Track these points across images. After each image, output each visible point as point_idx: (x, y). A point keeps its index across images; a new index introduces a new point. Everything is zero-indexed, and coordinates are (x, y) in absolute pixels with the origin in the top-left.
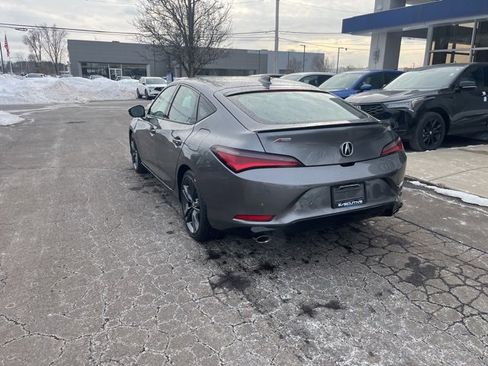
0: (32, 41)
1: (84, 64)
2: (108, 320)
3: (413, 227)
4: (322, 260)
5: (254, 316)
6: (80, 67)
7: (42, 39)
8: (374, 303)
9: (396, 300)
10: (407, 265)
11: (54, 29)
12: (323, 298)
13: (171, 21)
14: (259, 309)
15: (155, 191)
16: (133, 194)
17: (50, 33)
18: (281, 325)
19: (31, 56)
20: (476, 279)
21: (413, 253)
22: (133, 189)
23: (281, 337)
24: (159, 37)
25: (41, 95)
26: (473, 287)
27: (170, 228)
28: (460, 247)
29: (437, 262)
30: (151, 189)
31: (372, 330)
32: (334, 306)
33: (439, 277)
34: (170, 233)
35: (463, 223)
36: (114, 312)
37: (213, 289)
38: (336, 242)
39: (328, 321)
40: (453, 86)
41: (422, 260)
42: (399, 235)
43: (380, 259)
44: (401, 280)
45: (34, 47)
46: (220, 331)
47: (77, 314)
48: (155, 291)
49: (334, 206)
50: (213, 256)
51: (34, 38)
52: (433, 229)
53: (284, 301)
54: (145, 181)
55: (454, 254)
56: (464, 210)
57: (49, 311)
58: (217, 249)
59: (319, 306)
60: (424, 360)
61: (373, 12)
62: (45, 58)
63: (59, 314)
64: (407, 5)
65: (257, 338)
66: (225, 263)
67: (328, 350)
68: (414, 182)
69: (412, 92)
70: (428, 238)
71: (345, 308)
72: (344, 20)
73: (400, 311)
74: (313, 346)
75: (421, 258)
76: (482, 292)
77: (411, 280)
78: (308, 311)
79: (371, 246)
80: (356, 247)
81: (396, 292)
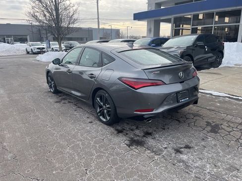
2: (86, 170)
3: (200, 109)
4: (170, 127)
5: (156, 157)
8: (203, 143)
9: (211, 140)
10: (207, 125)
12: (180, 144)
13: (46, 13)
14: (156, 153)
15: (69, 102)
16: (58, 104)
18: (170, 159)
20: (237, 128)
21: (206, 119)
22: (57, 102)
23: (174, 164)
24: (40, 21)
26: (237, 131)
27: (89, 120)
28: (223, 115)
29: (218, 122)
30: (66, 101)
31: (210, 156)
32: (187, 147)
33: (222, 129)
34: (91, 122)
35: (218, 104)
36: (87, 166)
37: (129, 147)
38: (171, 118)
39: (190, 155)
40: (194, 44)
42: (196, 112)
43: (194, 124)
44: (208, 132)
46: (145, 167)
47: (69, 169)
48: (101, 152)
49: (178, 102)
50: (119, 132)
52: (208, 108)
53: (165, 148)
54: (60, 98)
55: (222, 118)
56: (216, 99)
57: (52, 170)
58: (119, 128)
59: (181, 148)
60: (236, 164)
61: (147, 10)
63: (59, 171)
64: (162, 8)
65: (164, 167)
66: (127, 134)
67: (197, 167)
69: (177, 48)
70: (208, 112)
71: (193, 147)
72: (134, 14)
73: (215, 145)
74: (189, 166)
75: (210, 121)
77: (212, 131)
78: (178, 151)
79: (187, 119)
80: (181, 120)
81: (209, 137)
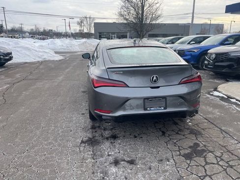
0: (80, 23)
1: (100, 33)
2: (28, 150)
3: (212, 126)
4: (145, 137)
5: (89, 160)
6: (98, 35)
7: (85, 22)
8: (154, 164)
9: (168, 165)
10: (190, 147)
11: (90, 18)
14: (94, 157)
17: (88, 20)
18: (98, 167)
19: (80, 30)
21: (199, 141)
23: (93, 173)
25: (77, 47)
26: (222, 166)
27: (84, 112)
28: (232, 141)
29: (210, 148)
32: (132, 162)
33: (204, 157)
34: (83, 114)
37: (81, 143)
39: (122, 170)
41: (201, 145)
42: (200, 130)
43: (177, 141)
44: (180, 155)
45: (81, 26)
46: (68, 165)
47: (18, 145)
48: (56, 140)
49: (145, 109)
51: (81, 22)
52: (223, 128)
53: (109, 155)
55: (225, 145)
57: (9, 143)
59: (124, 160)
62: (86, 31)
63: (12, 144)
65: (82, 171)
66: (96, 132)
68: (232, 100)
70: (216, 133)
71: (136, 164)
72: (226, 6)
73: (165, 171)
76: (225, 170)
78: (116, 163)
79: (177, 133)
80: (168, 133)
81: (172, 161)
